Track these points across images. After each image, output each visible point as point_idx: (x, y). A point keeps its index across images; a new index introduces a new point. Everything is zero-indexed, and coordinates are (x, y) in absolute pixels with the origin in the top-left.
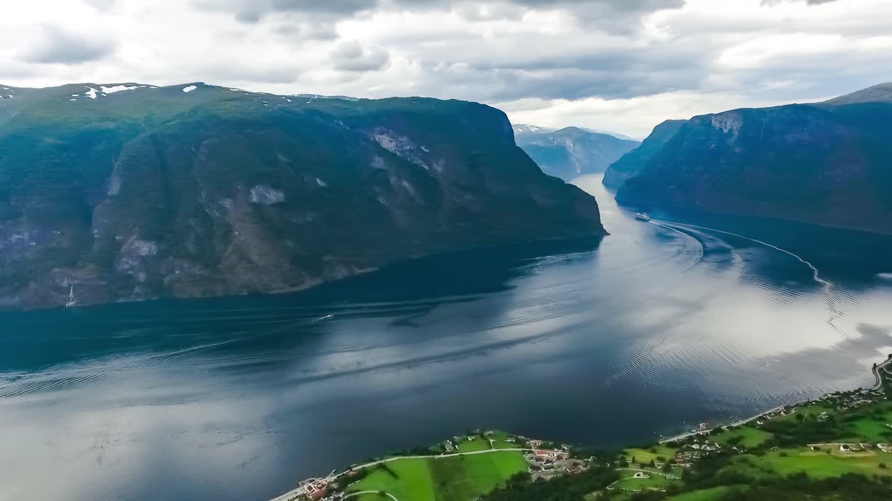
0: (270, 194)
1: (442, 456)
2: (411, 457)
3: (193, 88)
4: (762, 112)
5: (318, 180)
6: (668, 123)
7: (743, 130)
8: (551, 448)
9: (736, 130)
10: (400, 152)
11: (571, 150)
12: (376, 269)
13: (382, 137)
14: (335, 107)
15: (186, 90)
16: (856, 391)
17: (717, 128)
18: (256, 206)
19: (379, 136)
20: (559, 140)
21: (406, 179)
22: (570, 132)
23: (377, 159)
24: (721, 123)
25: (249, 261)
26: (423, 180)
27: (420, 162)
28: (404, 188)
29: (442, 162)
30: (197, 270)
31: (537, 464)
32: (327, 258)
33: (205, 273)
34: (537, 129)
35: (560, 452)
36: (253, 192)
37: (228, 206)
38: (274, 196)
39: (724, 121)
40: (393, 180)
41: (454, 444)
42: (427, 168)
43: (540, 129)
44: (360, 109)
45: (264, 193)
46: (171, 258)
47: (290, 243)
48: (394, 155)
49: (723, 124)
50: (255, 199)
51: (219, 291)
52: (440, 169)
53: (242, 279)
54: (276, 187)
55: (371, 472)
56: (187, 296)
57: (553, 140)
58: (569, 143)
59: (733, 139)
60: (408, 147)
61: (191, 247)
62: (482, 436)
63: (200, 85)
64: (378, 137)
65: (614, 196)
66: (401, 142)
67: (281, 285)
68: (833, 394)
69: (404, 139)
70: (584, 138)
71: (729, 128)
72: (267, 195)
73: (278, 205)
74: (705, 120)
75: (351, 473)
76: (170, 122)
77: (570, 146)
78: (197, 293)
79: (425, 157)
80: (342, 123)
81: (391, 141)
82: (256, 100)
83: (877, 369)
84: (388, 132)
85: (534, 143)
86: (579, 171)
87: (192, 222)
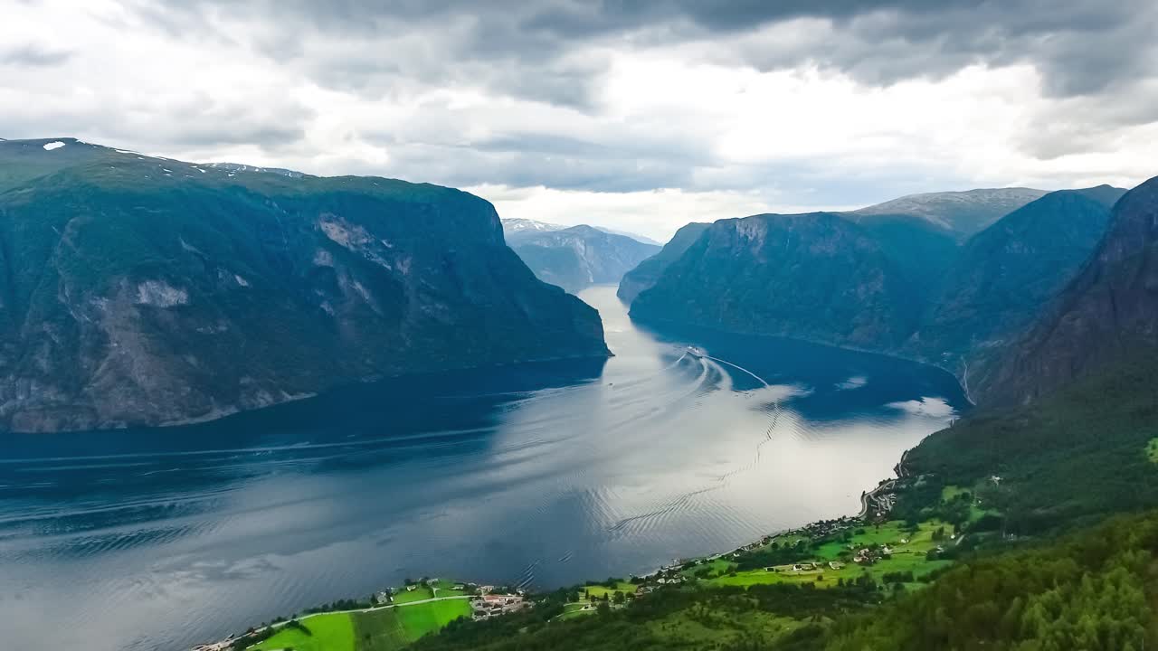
0: (167, 294)
1: (372, 609)
2: (332, 613)
3: (60, 144)
4: (788, 219)
5: (238, 278)
6: (692, 226)
7: (769, 237)
8: (503, 593)
9: (761, 238)
10: (355, 246)
11: (582, 254)
12: (314, 394)
13: (329, 225)
14: (267, 183)
15: (49, 147)
16: (839, 520)
17: (741, 235)
18: (144, 309)
19: (326, 224)
20: (567, 240)
21: (360, 281)
22: (581, 231)
23: (322, 253)
24: (746, 229)
25: (131, 383)
26: (382, 283)
27: (380, 260)
28: (357, 293)
29: (407, 261)
30: (50, 394)
31: (484, 609)
32: (245, 380)
33: (63, 398)
34: (542, 226)
35: (514, 597)
36: (142, 289)
37: (104, 308)
38: (172, 296)
39: (750, 226)
40: (342, 281)
41: (389, 595)
42: (389, 267)
43: (547, 225)
44: (301, 188)
45: (160, 293)
46: (11, 378)
47: (192, 360)
48: (347, 249)
49: (748, 230)
50: (144, 299)
51: (83, 422)
52: (405, 270)
53: (118, 406)
54: (176, 284)
55: (278, 631)
56: (34, 431)
57: (561, 240)
58: (580, 245)
59: (758, 248)
60: (365, 241)
61: (44, 364)
62: (424, 584)
63: (70, 142)
64: (324, 226)
65: (628, 310)
66: (356, 233)
67: (177, 415)
68: (816, 524)
69: (360, 230)
70: (597, 239)
71: (754, 234)
72: (163, 295)
73: (178, 309)
74: (728, 225)
75: (254, 635)
76: (21, 190)
77: (581, 249)
78: (50, 425)
79: (386, 254)
80: (276, 205)
81: (342, 232)
82: (154, 168)
83: (865, 497)
84: (337, 219)
85: (537, 243)
86: (592, 281)
87: (46, 327)
